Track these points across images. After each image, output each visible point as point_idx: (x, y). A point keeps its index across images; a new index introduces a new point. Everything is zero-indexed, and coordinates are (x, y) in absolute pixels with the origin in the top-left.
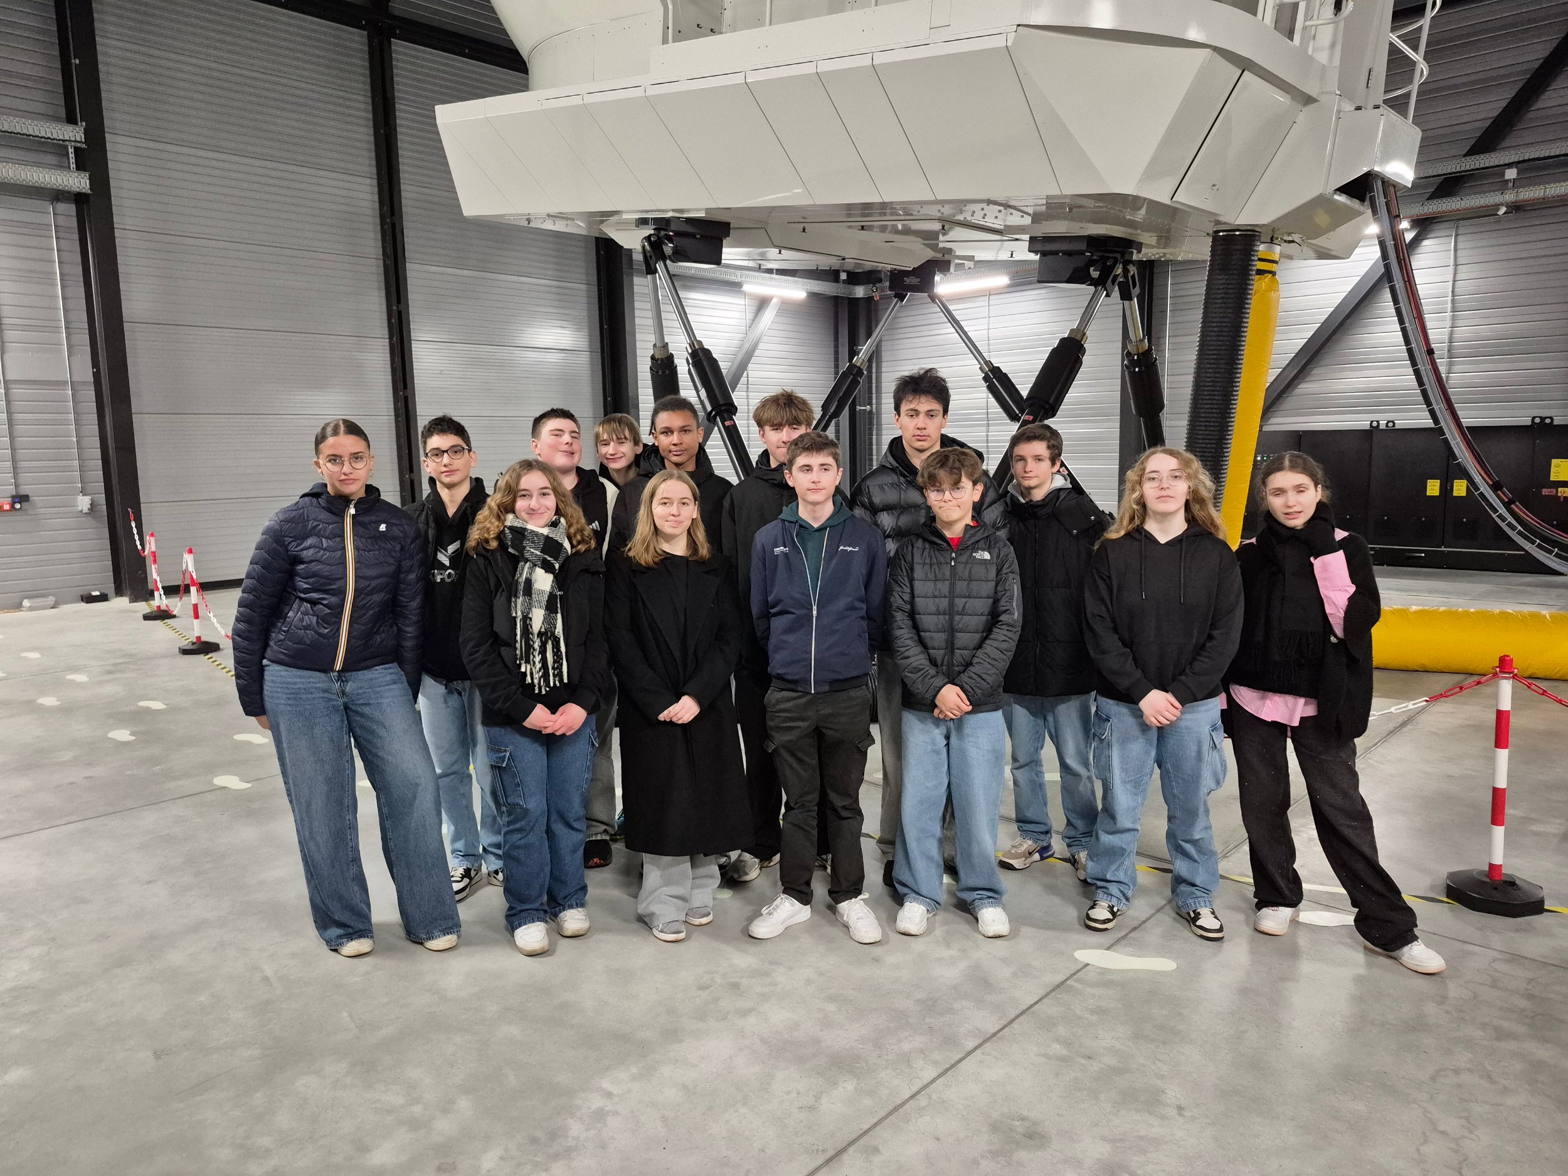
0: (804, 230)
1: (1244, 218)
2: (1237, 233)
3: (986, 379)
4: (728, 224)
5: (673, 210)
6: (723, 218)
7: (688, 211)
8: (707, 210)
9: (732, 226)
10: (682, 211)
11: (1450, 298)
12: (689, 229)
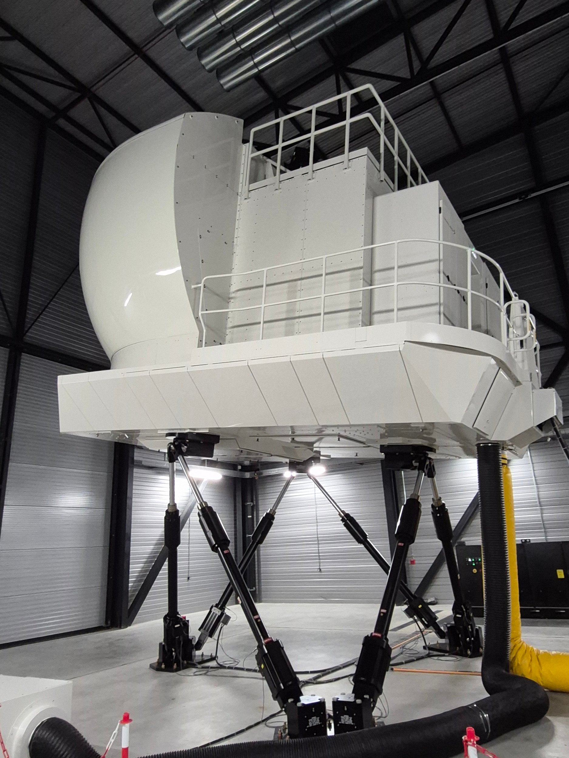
0: (258, 440)
1: (494, 437)
2: (490, 445)
3: (343, 520)
4: (219, 436)
5: (190, 429)
6: (216, 433)
7: (198, 429)
8: (210, 429)
9: (221, 437)
10: (194, 429)
11: (534, 478)
12: (198, 439)
